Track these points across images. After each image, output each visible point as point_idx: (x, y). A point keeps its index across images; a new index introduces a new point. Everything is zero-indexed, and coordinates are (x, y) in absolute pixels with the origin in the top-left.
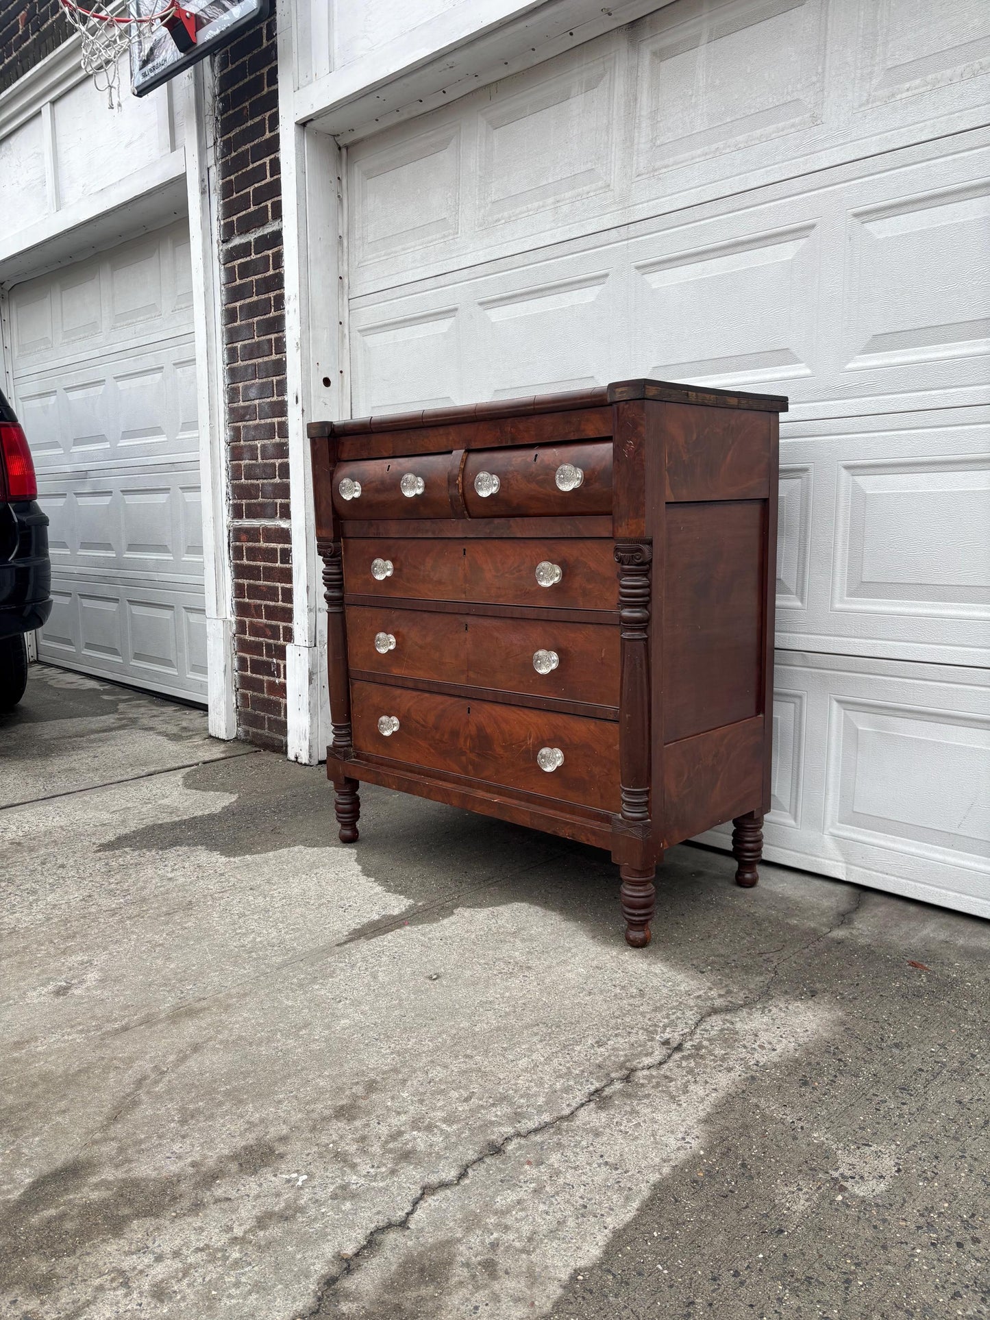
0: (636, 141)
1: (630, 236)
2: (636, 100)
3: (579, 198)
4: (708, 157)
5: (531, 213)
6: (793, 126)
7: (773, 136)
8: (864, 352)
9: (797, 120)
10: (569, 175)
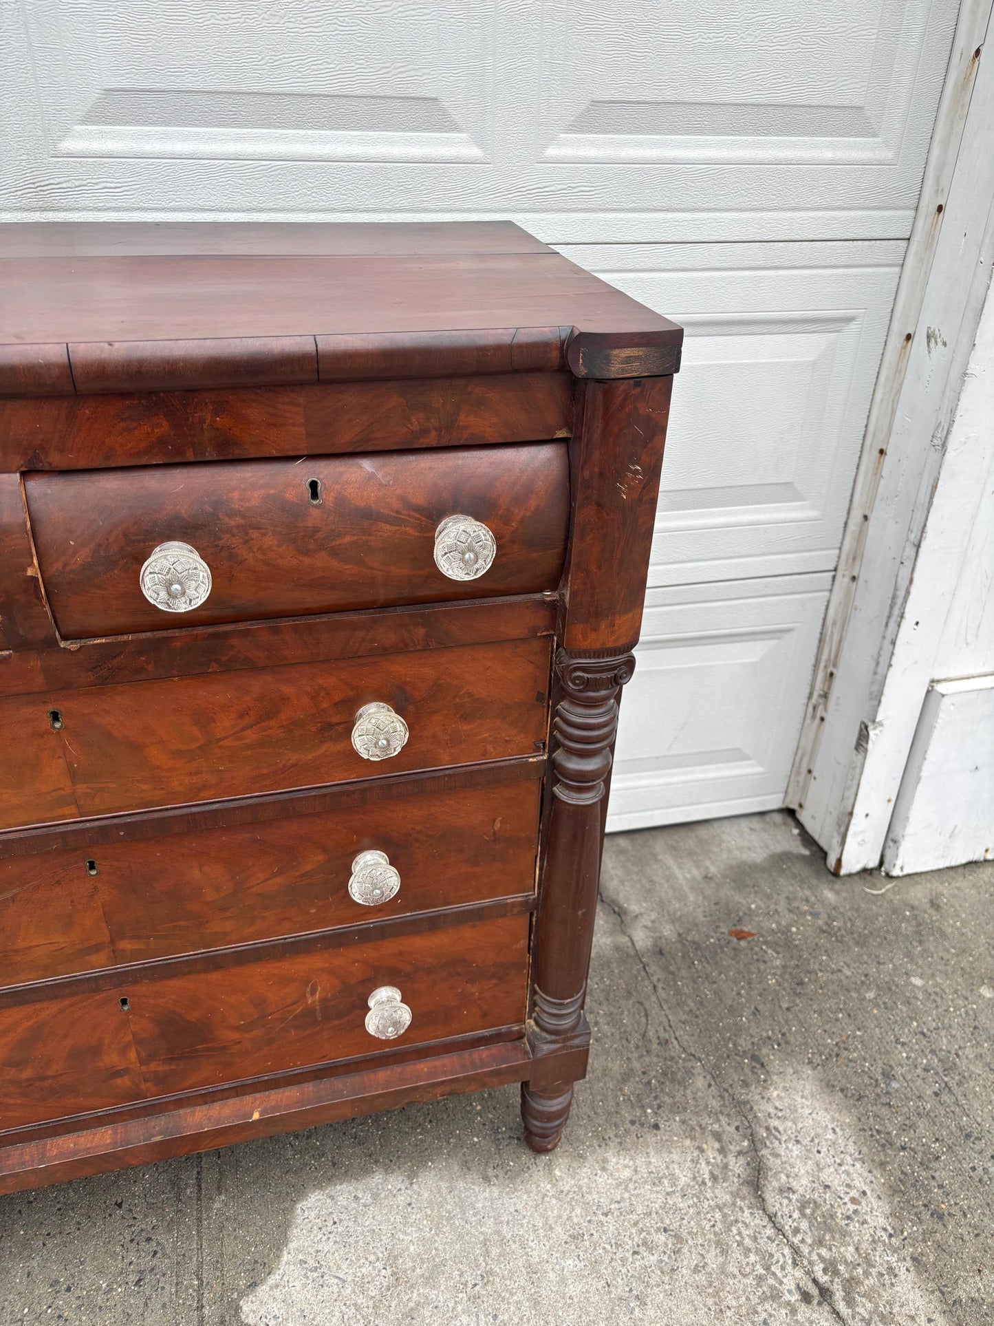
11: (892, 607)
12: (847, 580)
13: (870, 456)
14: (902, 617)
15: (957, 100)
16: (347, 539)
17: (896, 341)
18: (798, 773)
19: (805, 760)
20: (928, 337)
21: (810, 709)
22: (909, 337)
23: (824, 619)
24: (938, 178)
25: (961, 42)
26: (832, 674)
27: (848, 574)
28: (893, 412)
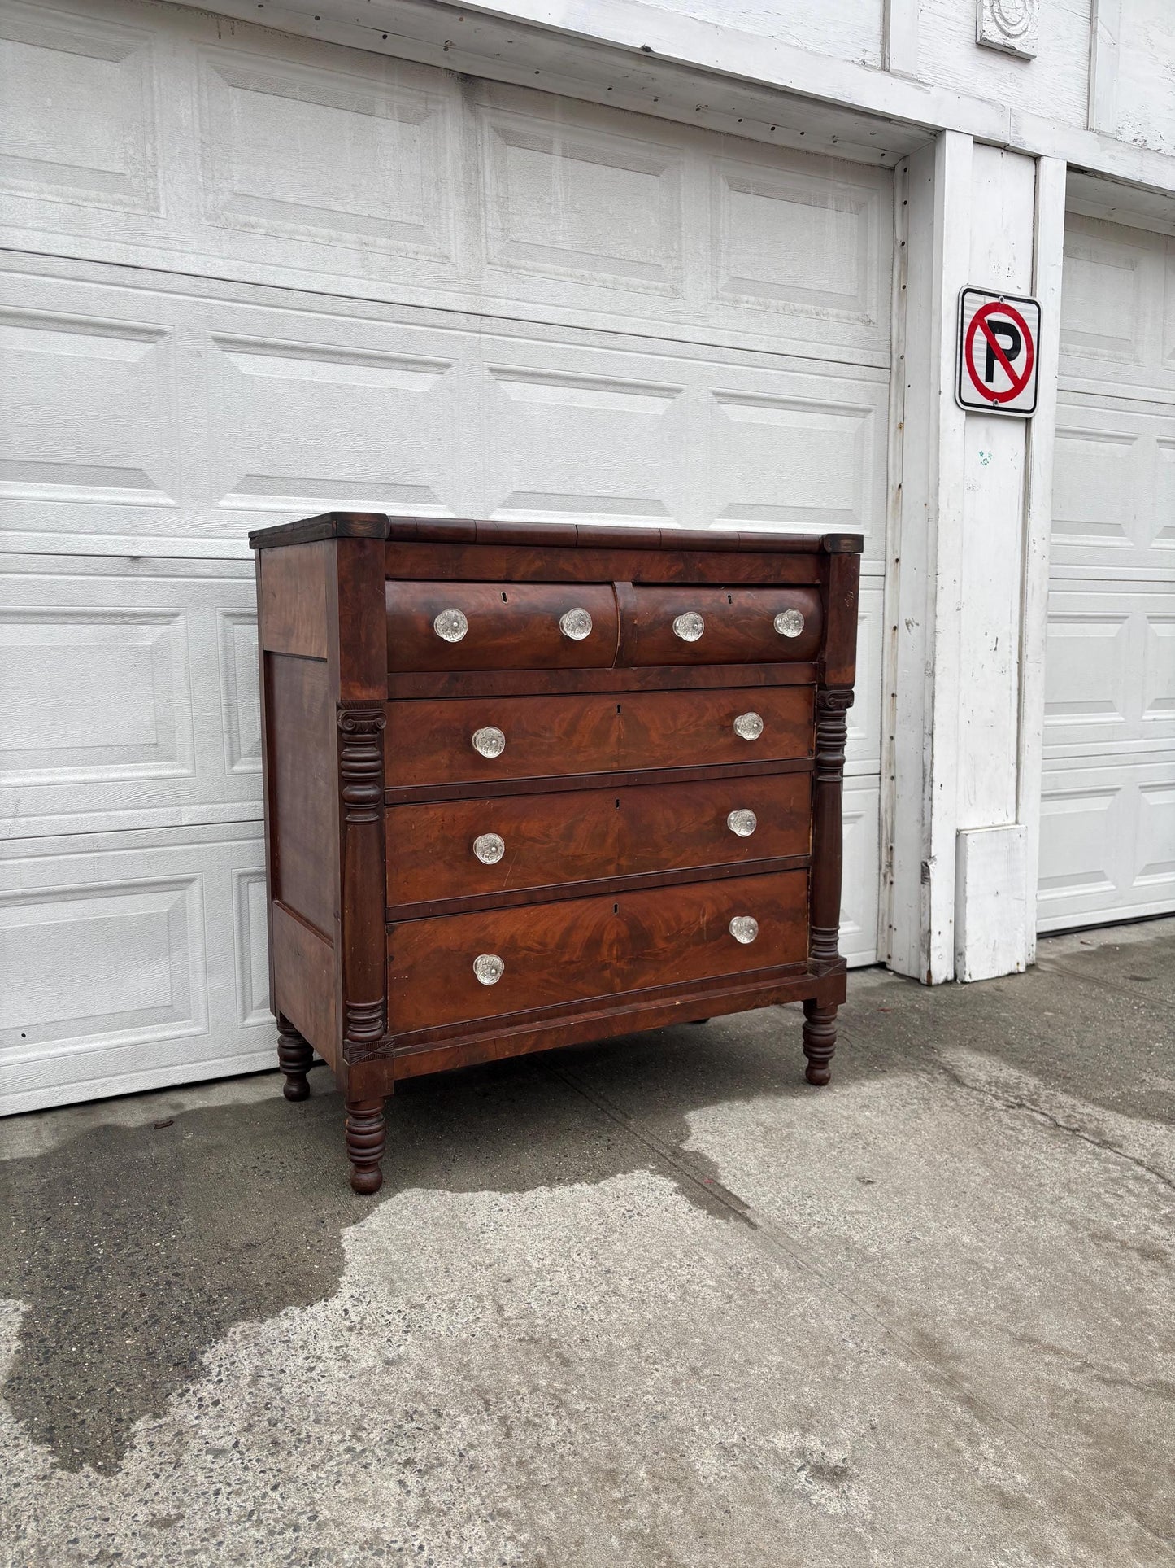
0: (483, 221)
1: (483, 330)
2: (478, 171)
3: (403, 254)
4: (574, 280)
5: (318, 240)
6: (656, 288)
7: (640, 290)
8: (720, 516)
9: (660, 285)
10: (383, 217)
11: (924, 778)
12: (888, 780)
13: (887, 699)
14: (932, 780)
15: (894, 508)
16: (743, 621)
17: (889, 631)
18: (883, 930)
19: (886, 918)
20: (907, 624)
21: (882, 878)
22: (895, 628)
23: (879, 809)
24: (893, 545)
25: (891, 483)
26: (891, 848)
27: (889, 776)
28: (896, 671)
